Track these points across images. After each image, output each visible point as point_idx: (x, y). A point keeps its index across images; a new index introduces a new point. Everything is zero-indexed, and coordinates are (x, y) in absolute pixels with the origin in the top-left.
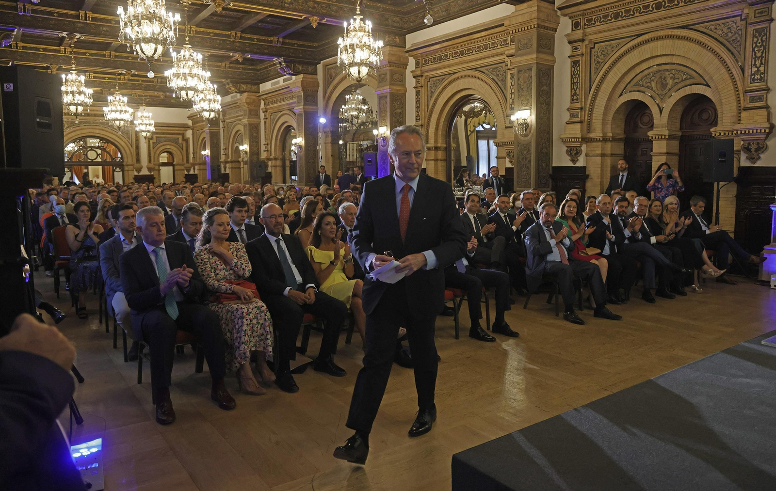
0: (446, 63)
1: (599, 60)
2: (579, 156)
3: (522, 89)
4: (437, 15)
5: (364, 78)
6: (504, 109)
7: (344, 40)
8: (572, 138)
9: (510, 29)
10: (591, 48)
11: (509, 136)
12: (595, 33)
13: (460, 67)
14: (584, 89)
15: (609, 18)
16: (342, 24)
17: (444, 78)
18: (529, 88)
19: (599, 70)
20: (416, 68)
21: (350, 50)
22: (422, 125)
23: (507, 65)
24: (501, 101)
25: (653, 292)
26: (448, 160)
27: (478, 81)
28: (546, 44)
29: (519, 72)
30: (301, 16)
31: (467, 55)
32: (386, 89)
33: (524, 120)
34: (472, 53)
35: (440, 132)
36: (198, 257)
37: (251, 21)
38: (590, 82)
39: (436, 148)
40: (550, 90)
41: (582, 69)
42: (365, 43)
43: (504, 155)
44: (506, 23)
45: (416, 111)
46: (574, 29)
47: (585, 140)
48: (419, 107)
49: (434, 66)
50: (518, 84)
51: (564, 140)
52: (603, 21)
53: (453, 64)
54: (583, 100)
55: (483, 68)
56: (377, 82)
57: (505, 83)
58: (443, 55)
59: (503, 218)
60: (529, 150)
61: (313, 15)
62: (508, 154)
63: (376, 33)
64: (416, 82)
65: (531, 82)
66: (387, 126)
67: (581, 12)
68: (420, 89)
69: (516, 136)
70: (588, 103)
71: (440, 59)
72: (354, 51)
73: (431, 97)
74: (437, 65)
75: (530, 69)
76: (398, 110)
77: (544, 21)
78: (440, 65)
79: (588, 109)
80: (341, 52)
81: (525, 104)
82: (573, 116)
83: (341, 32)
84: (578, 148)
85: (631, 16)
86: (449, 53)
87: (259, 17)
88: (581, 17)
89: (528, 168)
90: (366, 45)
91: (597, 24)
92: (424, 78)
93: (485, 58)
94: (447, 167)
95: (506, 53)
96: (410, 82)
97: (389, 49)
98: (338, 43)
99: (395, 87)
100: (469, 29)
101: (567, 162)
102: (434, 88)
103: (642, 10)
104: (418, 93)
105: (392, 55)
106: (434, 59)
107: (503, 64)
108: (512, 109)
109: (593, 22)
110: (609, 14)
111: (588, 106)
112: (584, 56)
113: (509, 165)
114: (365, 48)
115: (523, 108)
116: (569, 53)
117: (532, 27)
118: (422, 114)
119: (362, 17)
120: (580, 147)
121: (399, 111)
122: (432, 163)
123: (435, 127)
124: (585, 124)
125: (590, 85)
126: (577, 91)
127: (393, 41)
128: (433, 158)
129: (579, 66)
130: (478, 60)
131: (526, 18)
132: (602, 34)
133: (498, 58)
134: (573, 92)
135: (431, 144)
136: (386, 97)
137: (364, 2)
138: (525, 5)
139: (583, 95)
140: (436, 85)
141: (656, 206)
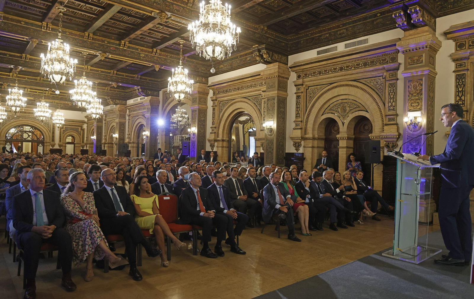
0: (230, 94)
1: (311, 96)
2: (300, 147)
3: (270, 110)
4: (226, 67)
5: (182, 100)
6: (260, 120)
7: (172, 79)
8: (296, 137)
9: (264, 77)
10: (307, 89)
11: (261, 135)
12: (309, 81)
13: (237, 96)
14: (303, 111)
15: (316, 74)
16: (171, 69)
17: (229, 102)
18: (273, 110)
19: (311, 101)
20: (213, 96)
21: (175, 84)
22: (215, 127)
23: (262, 97)
24: (259, 116)
25: (336, 224)
26: (229, 147)
27: (246, 104)
28: (283, 86)
29: (268, 100)
30: (150, 64)
31: (241, 90)
32: (196, 107)
33: (270, 126)
34: (244, 89)
35: (225, 131)
36: (64, 200)
37: (123, 66)
38: (306, 107)
39: (223, 140)
40: (285, 110)
41: (302, 100)
42: (183, 81)
43: (260, 145)
44: (262, 74)
45: (213, 119)
46: (298, 79)
47: (303, 138)
48: (214, 117)
49: (223, 95)
50: (267, 107)
51: (292, 138)
52: (313, 75)
53: (233, 95)
54: (302, 117)
55: (249, 97)
56: (191, 102)
57: (261, 106)
58: (228, 89)
59: (253, 181)
60: (273, 143)
61: (156, 64)
62: (262, 145)
63: (190, 76)
64: (213, 103)
65: (274, 106)
66: (196, 127)
67: (302, 70)
68: (215, 107)
69: (266, 135)
70: (305, 119)
71: (227, 91)
72: (177, 85)
73: (221, 112)
74: (225, 95)
75: (274, 99)
77: (282, 74)
78: (227, 94)
79: (305, 122)
80: (170, 85)
81: (271, 117)
82: (297, 125)
83: (170, 74)
85: (327, 74)
86: (231, 89)
87: (127, 64)
88: (302, 73)
89: (272, 153)
91: (310, 76)
92: (217, 101)
93: (251, 92)
94: (228, 151)
95: (262, 89)
96: (210, 103)
97: (198, 85)
98: (168, 80)
99: (200, 106)
100: (242, 76)
101: (293, 150)
102: (222, 107)
103: (333, 71)
104: (214, 109)
105: (200, 88)
106: (224, 91)
107: (260, 96)
108: (264, 120)
109: (308, 75)
110: (316, 72)
111: (305, 120)
112: (303, 94)
113: (262, 151)
114: (183, 84)
115: (270, 120)
116: (295, 91)
117: (275, 76)
118: (216, 121)
119: (183, 67)
120: (300, 142)
121: (203, 119)
122: (220, 149)
123: (223, 128)
124: (303, 130)
125: (306, 109)
126: (299, 112)
127: (201, 80)
128: (221, 146)
129: (300, 98)
130: (247, 93)
131: (272, 71)
132: (312, 82)
133: (258, 92)
134: (297, 112)
135: (220, 138)
136: (196, 111)
137: (186, 58)
138: (272, 65)
139: (302, 114)
140: (224, 106)
141: (337, 176)
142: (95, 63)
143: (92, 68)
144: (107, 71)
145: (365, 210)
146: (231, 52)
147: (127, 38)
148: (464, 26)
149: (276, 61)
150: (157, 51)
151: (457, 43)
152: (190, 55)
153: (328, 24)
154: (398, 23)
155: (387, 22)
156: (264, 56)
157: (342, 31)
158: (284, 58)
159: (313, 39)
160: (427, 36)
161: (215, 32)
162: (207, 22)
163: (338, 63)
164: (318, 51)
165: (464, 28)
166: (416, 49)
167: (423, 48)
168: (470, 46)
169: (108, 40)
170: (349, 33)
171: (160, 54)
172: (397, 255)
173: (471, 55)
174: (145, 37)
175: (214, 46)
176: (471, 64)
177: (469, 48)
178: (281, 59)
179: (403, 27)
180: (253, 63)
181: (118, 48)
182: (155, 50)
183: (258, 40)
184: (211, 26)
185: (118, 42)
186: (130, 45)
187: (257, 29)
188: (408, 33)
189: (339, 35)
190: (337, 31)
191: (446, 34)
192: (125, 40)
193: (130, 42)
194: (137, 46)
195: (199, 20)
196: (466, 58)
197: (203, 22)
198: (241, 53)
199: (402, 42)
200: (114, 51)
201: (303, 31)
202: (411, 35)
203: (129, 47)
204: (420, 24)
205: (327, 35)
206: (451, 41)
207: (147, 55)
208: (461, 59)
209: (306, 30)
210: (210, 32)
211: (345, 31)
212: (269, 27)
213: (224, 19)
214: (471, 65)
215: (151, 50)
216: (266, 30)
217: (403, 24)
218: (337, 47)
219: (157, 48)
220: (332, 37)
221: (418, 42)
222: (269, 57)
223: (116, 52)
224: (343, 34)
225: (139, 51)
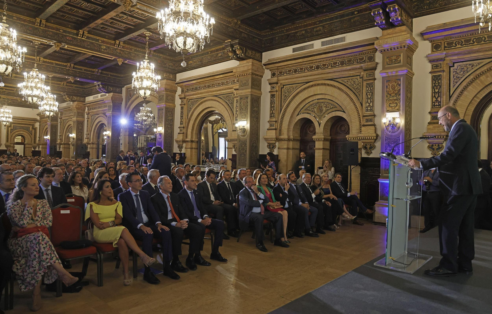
0: (199, 91)
1: (286, 95)
2: (274, 149)
3: (243, 109)
4: (195, 64)
5: (148, 97)
6: (232, 120)
7: (136, 74)
8: (270, 138)
9: (236, 74)
10: (282, 88)
11: (234, 136)
12: (283, 80)
13: (207, 94)
14: (277, 111)
15: (292, 72)
16: (136, 64)
17: (198, 100)
18: (246, 108)
19: (286, 100)
20: (182, 93)
21: (140, 80)
22: (183, 127)
23: (235, 95)
24: (231, 115)
26: (198, 149)
27: (217, 103)
28: (257, 84)
29: (241, 99)
30: (112, 58)
31: (212, 88)
32: (163, 105)
33: (243, 126)
34: (214, 87)
35: (194, 132)
37: (81, 58)
39: (192, 141)
40: (258, 110)
41: (277, 100)
42: (149, 76)
43: (232, 147)
44: (234, 71)
45: (181, 119)
46: (272, 77)
47: (278, 139)
48: (183, 116)
49: (192, 93)
50: (240, 106)
51: (266, 139)
52: (288, 73)
53: (203, 93)
54: (277, 117)
55: (221, 96)
56: (157, 100)
57: (233, 105)
58: (198, 87)
59: (227, 184)
60: (246, 144)
61: (119, 58)
62: (234, 147)
63: (157, 71)
64: (181, 102)
65: (248, 105)
66: (162, 127)
67: (276, 68)
68: (183, 106)
69: (238, 135)
70: (280, 119)
71: (196, 89)
72: (142, 80)
73: (190, 111)
74: (194, 93)
75: (247, 98)
77: (256, 71)
78: (196, 92)
79: (279, 122)
80: (135, 81)
81: (244, 117)
82: (271, 125)
83: (135, 69)
85: (303, 72)
86: (201, 86)
87: (86, 56)
88: (276, 70)
89: (245, 155)
91: (285, 75)
92: (186, 99)
93: (223, 90)
94: (197, 153)
95: (234, 88)
96: (178, 102)
97: (166, 81)
98: (133, 75)
99: (168, 104)
100: (213, 73)
102: (192, 106)
103: (309, 69)
104: (182, 108)
105: (167, 84)
106: (193, 89)
107: (233, 94)
108: (236, 120)
109: (283, 73)
110: (291, 70)
111: (279, 120)
112: (278, 92)
113: (234, 153)
114: (149, 79)
115: (243, 120)
116: (269, 90)
117: (249, 74)
118: (184, 121)
119: (149, 61)
120: (275, 143)
121: (170, 118)
122: (189, 150)
123: (191, 129)
124: (278, 130)
125: (281, 108)
126: (274, 112)
127: (169, 77)
128: (190, 147)
129: (275, 97)
130: (218, 91)
131: (246, 68)
132: (287, 80)
133: (230, 90)
134: (271, 112)
135: (189, 139)
136: (163, 109)
137: (152, 52)
138: (245, 62)
139: (277, 113)
140: (193, 104)
141: (317, 179)
142: (49, 55)
143: (45, 60)
144: (62, 63)
145: (344, 214)
146: (204, 44)
147: (86, 27)
148: (440, 27)
149: (250, 58)
150: (120, 43)
151: (433, 44)
152: (156, 49)
153: (304, 20)
154: (376, 21)
155: (365, 21)
156: (237, 52)
157: (318, 29)
158: (258, 55)
159: (288, 35)
160: (405, 36)
161: (187, 22)
162: (178, 10)
163: (314, 61)
164: (293, 49)
165: (440, 29)
166: (395, 49)
167: (401, 48)
168: (445, 47)
169: (64, 28)
170: (326, 31)
171: (123, 47)
172: (389, 265)
173: (447, 57)
174: (107, 27)
175: (186, 37)
176: (447, 65)
177: (444, 50)
178: (254, 55)
179: (381, 25)
180: (226, 59)
181: (75, 38)
182: (117, 42)
183: (231, 34)
184: (182, 15)
185: (76, 31)
186: (90, 35)
187: (230, 23)
188: (386, 32)
189: (316, 32)
190: (313, 28)
191: (422, 34)
192: (84, 29)
193: (89, 32)
194: (97, 37)
195: (168, 8)
196: (442, 59)
197: (174, 9)
198: (212, 48)
199: (380, 42)
200: (71, 41)
201: (278, 27)
202: (388, 34)
203: (88, 38)
204: (398, 23)
205: (303, 32)
206: (427, 42)
207: (109, 47)
208: (438, 60)
209: (281, 26)
210: (181, 21)
211: (321, 28)
212: (242, 21)
213: (197, 8)
215: (113, 42)
216: (240, 24)
217: (382, 22)
218: (313, 44)
219: (119, 40)
220: (309, 34)
221: (397, 41)
222: (243, 53)
223: (73, 42)
224: (319, 31)
225: (99, 42)
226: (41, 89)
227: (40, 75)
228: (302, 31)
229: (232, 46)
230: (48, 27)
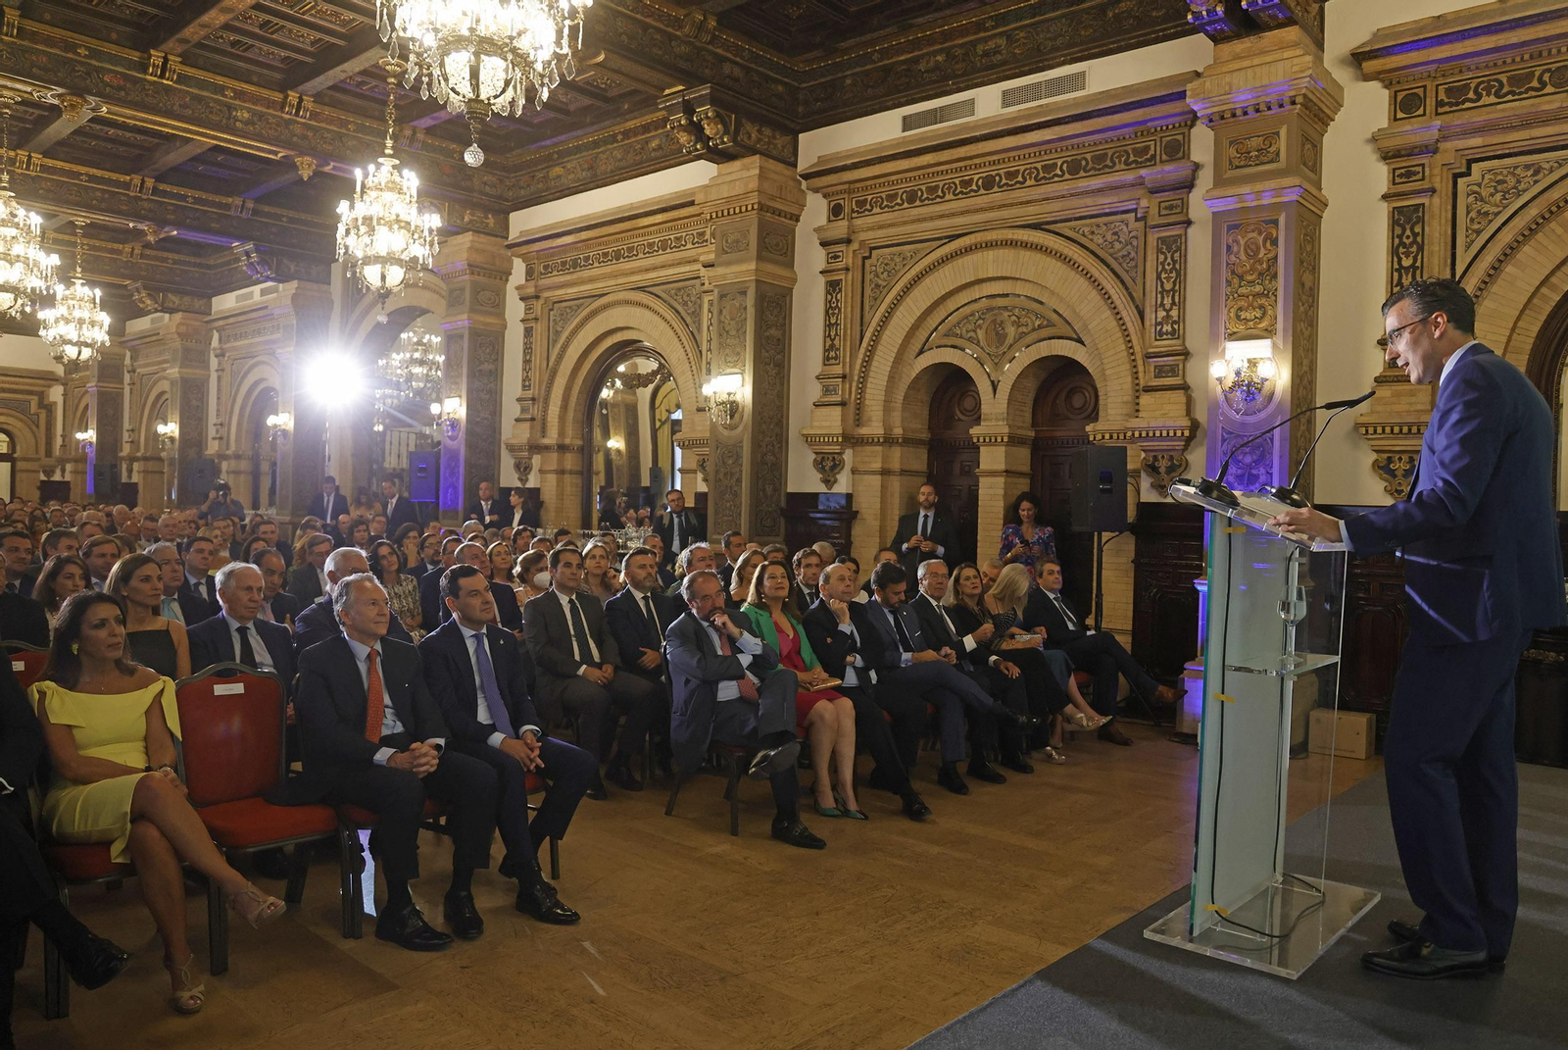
0: (586, 274)
1: (880, 282)
2: (839, 473)
3: (727, 332)
4: (572, 176)
5: (395, 290)
6: (695, 372)
7: (352, 207)
8: (824, 435)
9: (706, 210)
10: (865, 258)
11: (699, 429)
12: (872, 229)
13: (613, 282)
14: (849, 338)
15: (899, 201)
16: (352, 172)
17: (582, 305)
18: (741, 331)
19: (878, 302)
20: (527, 280)
21: (363, 229)
22: (533, 399)
23: (703, 284)
24: (690, 355)
26: (586, 473)
27: (647, 313)
28: (777, 245)
29: (722, 296)
30: (276, 153)
31: (627, 259)
32: (462, 321)
33: (729, 394)
34: (636, 256)
35: (571, 414)
37: (175, 157)
38: (862, 325)
39: (562, 448)
40: (784, 335)
41: (846, 299)
42: (398, 216)
43: (693, 465)
44: (699, 198)
45: (524, 369)
46: (832, 218)
47: (850, 440)
48: (530, 361)
49: (562, 279)
50: (720, 322)
51: (809, 439)
52: (887, 206)
53: (597, 278)
54: (848, 360)
55: (658, 288)
56: (443, 302)
57: (699, 320)
58: (581, 256)
59: (642, 604)
60: (739, 457)
61: (302, 154)
62: (702, 465)
63: (428, 198)
64: (526, 310)
65: (745, 319)
66: (460, 397)
67: (846, 186)
68: (533, 325)
69: (713, 426)
70: (858, 367)
71: (575, 264)
72: (372, 231)
73: (555, 341)
74: (568, 278)
75: (744, 293)
76: (486, 364)
77: (773, 198)
78: (575, 276)
79: (856, 378)
80: (348, 232)
81: (733, 361)
82: (827, 391)
83: (347, 190)
84: (836, 456)
85: (938, 200)
86: (591, 254)
87: (189, 151)
88: (846, 196)
89: (736, 495)
90: (401, 221)
91: (875, 210)
92: (541, 301)
93: (665, 267)
94: (583, 487)
95: (702, 258)
96: (515, 309)
97: (471, 238)
98: (338, 210)
99: (481, 318)
100: (632, 207)
101: (812, 483)
102: (560, 324)
103: (959, 190)
104: (528, 332)
105: (477, 250)
106: (564, 264)
107: (698, 281)
108: (709, 372)
109: (868, 207)
110: (897, 193)
111: (856, 372)
112: (850, 274)
113: (702, 487)
114: (396, 227)
115: (729, 370)
116: (822, 265)
117: (750, 208)
118: (535, 376)
119: (398, 162)
120: (840, 454)
121: (487, 367)
122: (552, 478)
123: (559, 403)
124: (851, 408)
125: (862, 330)
126: (836, 342)
127: (482, 222)
128: (554, 467)
129: (840, 290)
130: (647, 270)
131: (738, 189)
132: (885, 231)
133: (687, 268)
134: (829, 342)
135: (551, 439)
136: (461, 337)
137: (420, 136)
138: (737, 164)
139: (848, 350)
140: (564, 318)
141: (968, 578)
142: (61, 143)
143: (50, 162)
144: (114, 176)
145: (1069, 708)
147: (174, 39)
148: (1421, 29)
149: (753, 152)
150: (301, 100)
151: (1396, 92)
152: (434, 123)
153: (942, 14)
154: (1194, 8)
155: (1154, 14)
156: (708, 131)
157: (991, 44)
158: (781, 141)
159: (887, 70)
160: (1296, 61)
163: (977, 161)
164: (905, 118)
165: (1422, 37)
166: (1258, 111)
167: (1281, 106)
168: (1440, 104)
169: (94, 43)
170: (1016, 51)
171: (314, 116)
173: (1445, 138)
174: (250, 42)
175: (477, 55)
176: (1445, 168)
177: (1437, 114)
178: (769, 143)
179: (1210, 23)
180: (671, 158)
181: (135, 81)
182: (293, 96)
183: (682, 64)
185: (138, 54)
186: (191, 71)
187: (678, 23)
188: (1227, 48)
189: (982, 56)
190: (974, 44)
191: (1358, 58)
192: (164, 47)
193: (187, 59)
194: (218, 78)
196: (1426, 147)
198: (628, 120)
199: (1208, 84)
200: (120, 88)
201: (851, 42)
202: (1237, 57)
203: (182, 79)
204: (1270, 16)
205: (939, 58)
206: (1375, 85)
207: (261, 116)
208: (1412, 152)
209: (863, 39)
211: (1003, 42)
212: (724, 20)
214: (1445, 174)
215: (278, 97)
216: (715, 28)
217: (1211, 12)
218: (972, 102)
219: (300, 88)
220: (957, 66)
221: (1265, 82)
222: (726, 132)
223: (127, 93)
224: (995, 54)
225: (225, 96)
226: (26, 261)
227: (21, 212)
228: (935, 53)
229: (689, 109)
230: (33, 36)
